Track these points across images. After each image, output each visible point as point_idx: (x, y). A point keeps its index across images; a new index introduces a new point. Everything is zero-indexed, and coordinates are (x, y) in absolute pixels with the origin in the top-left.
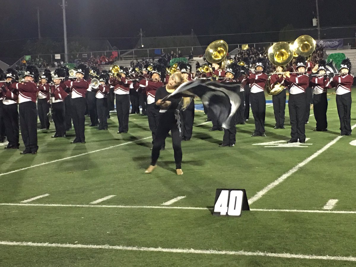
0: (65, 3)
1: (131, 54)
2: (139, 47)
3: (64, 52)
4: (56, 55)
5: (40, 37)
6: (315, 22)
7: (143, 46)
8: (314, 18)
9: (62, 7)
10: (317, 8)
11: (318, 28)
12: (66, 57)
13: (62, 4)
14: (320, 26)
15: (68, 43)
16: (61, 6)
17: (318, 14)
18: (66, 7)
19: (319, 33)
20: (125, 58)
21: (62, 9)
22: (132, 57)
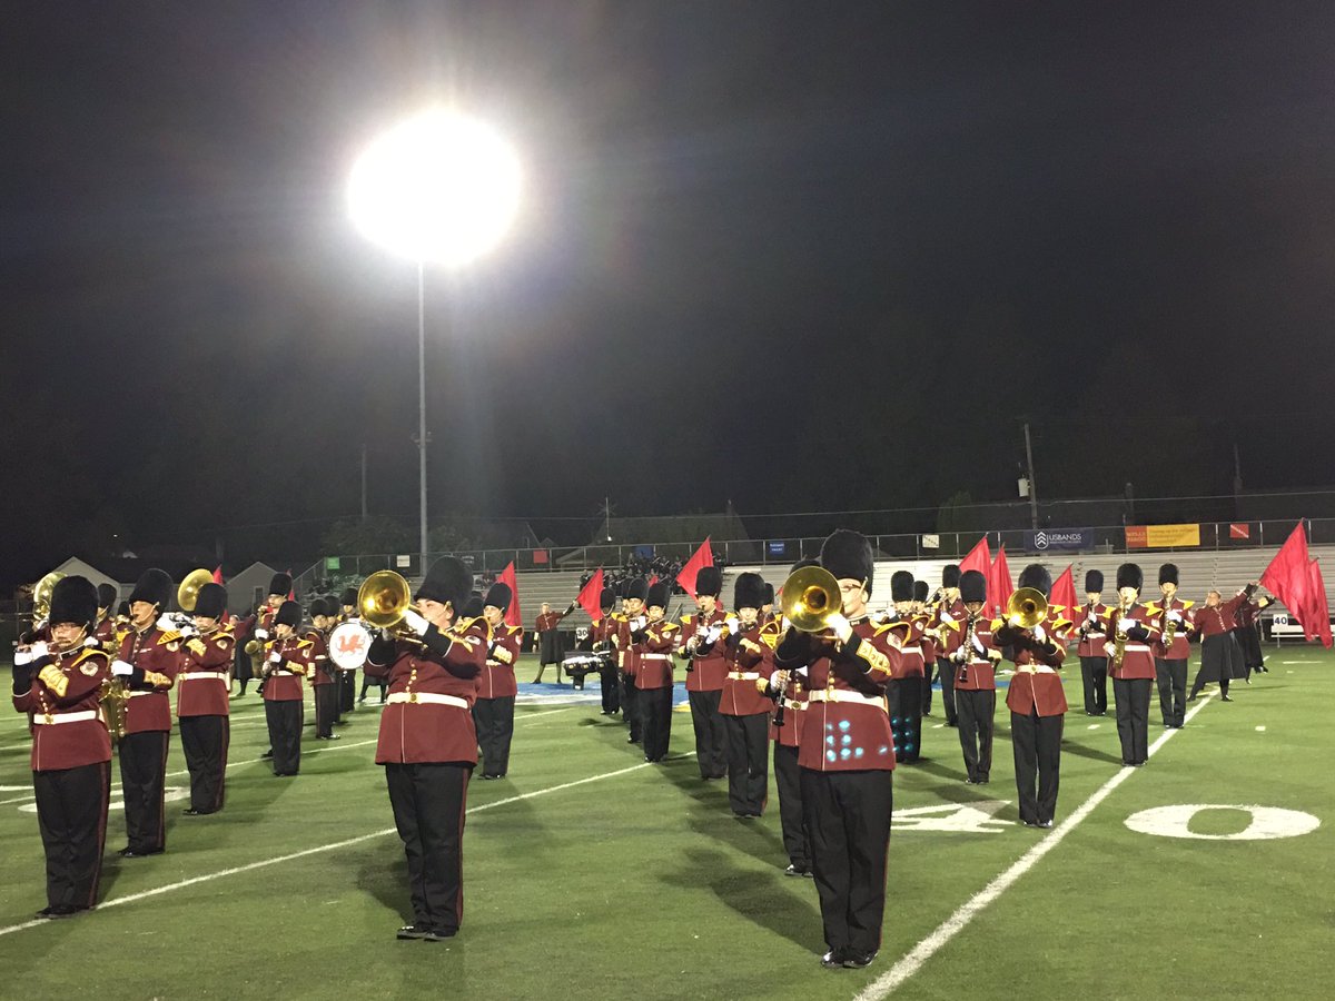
0: (426, 434)
1: (580, 557)
2: (600, 542)
3: (419, 550)
4: (399, 557)
5: (364, 514)
6: (1024, 487)
7: (610, 539)
8: (1021, 478)
9: (419, 443)
10: (1029, 455)
11: (1033, 502)
12: (424, 563)
13: (418, 436)
14: (1038, 498)
15: (429, 529)
16: (417, 441)
17: (1031, 468)
18: (427, 443)
19: (1035, 514)
20: (566, 566)
21: (419, 450)
22: (582, 565)
